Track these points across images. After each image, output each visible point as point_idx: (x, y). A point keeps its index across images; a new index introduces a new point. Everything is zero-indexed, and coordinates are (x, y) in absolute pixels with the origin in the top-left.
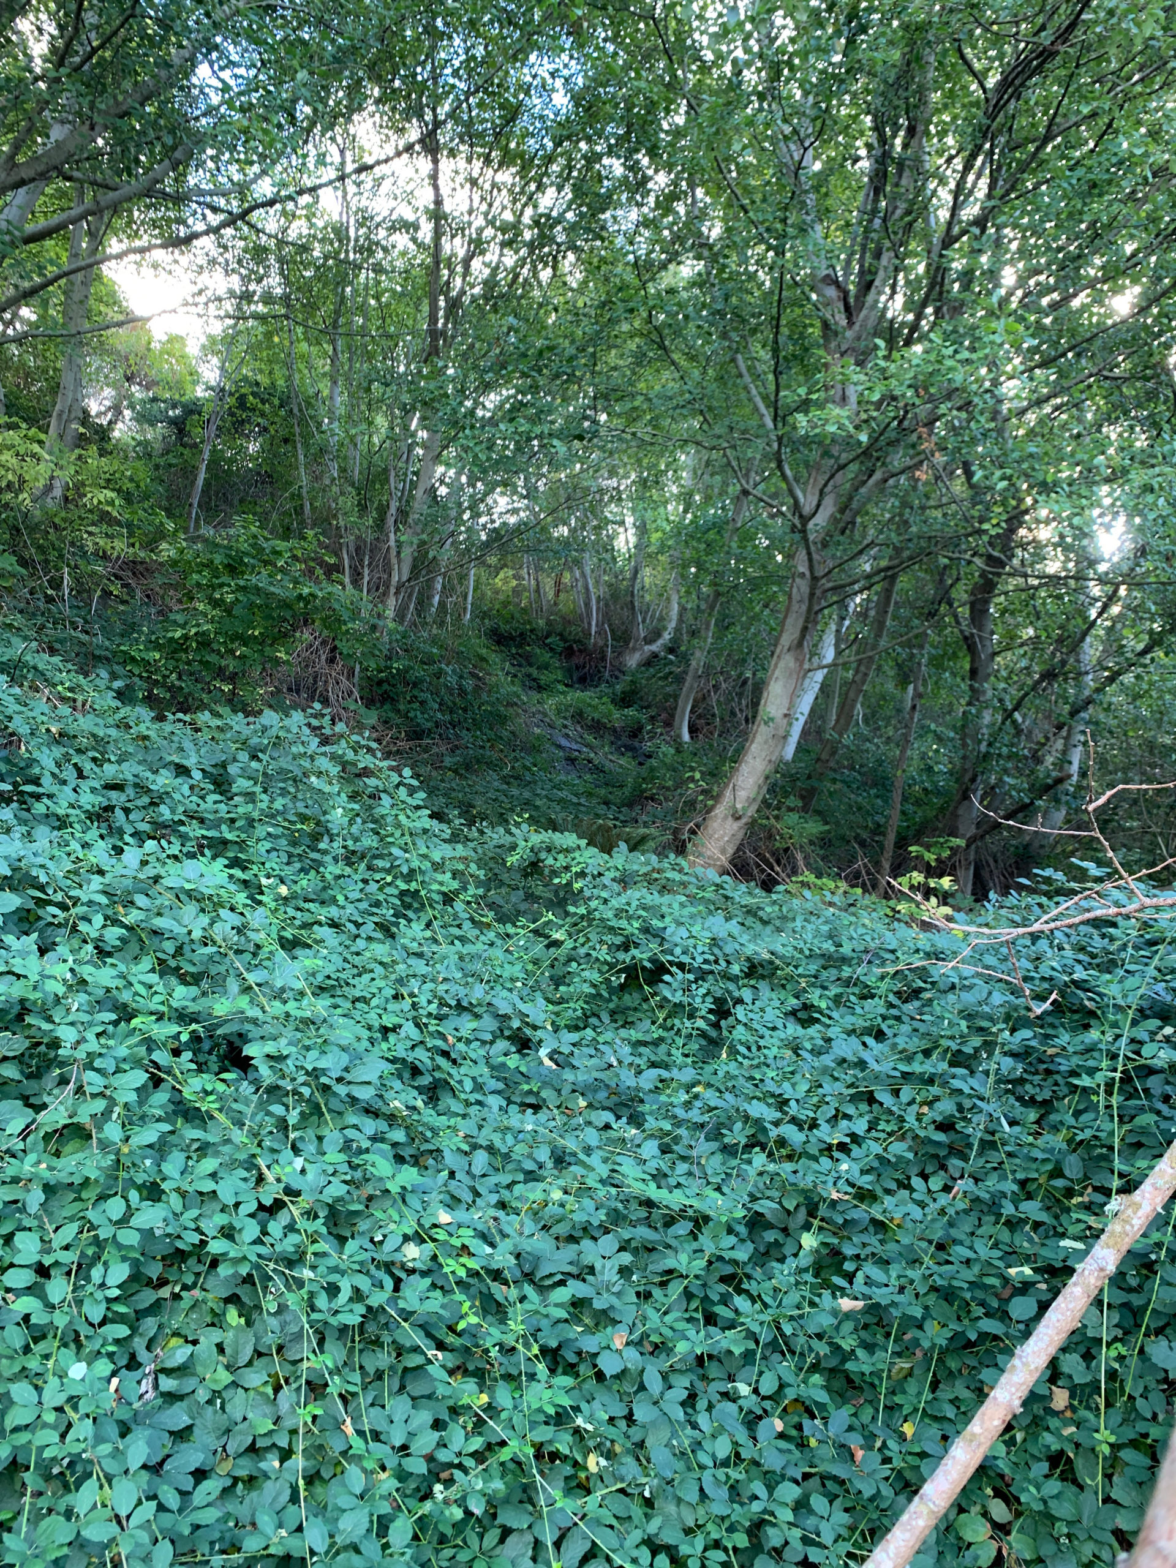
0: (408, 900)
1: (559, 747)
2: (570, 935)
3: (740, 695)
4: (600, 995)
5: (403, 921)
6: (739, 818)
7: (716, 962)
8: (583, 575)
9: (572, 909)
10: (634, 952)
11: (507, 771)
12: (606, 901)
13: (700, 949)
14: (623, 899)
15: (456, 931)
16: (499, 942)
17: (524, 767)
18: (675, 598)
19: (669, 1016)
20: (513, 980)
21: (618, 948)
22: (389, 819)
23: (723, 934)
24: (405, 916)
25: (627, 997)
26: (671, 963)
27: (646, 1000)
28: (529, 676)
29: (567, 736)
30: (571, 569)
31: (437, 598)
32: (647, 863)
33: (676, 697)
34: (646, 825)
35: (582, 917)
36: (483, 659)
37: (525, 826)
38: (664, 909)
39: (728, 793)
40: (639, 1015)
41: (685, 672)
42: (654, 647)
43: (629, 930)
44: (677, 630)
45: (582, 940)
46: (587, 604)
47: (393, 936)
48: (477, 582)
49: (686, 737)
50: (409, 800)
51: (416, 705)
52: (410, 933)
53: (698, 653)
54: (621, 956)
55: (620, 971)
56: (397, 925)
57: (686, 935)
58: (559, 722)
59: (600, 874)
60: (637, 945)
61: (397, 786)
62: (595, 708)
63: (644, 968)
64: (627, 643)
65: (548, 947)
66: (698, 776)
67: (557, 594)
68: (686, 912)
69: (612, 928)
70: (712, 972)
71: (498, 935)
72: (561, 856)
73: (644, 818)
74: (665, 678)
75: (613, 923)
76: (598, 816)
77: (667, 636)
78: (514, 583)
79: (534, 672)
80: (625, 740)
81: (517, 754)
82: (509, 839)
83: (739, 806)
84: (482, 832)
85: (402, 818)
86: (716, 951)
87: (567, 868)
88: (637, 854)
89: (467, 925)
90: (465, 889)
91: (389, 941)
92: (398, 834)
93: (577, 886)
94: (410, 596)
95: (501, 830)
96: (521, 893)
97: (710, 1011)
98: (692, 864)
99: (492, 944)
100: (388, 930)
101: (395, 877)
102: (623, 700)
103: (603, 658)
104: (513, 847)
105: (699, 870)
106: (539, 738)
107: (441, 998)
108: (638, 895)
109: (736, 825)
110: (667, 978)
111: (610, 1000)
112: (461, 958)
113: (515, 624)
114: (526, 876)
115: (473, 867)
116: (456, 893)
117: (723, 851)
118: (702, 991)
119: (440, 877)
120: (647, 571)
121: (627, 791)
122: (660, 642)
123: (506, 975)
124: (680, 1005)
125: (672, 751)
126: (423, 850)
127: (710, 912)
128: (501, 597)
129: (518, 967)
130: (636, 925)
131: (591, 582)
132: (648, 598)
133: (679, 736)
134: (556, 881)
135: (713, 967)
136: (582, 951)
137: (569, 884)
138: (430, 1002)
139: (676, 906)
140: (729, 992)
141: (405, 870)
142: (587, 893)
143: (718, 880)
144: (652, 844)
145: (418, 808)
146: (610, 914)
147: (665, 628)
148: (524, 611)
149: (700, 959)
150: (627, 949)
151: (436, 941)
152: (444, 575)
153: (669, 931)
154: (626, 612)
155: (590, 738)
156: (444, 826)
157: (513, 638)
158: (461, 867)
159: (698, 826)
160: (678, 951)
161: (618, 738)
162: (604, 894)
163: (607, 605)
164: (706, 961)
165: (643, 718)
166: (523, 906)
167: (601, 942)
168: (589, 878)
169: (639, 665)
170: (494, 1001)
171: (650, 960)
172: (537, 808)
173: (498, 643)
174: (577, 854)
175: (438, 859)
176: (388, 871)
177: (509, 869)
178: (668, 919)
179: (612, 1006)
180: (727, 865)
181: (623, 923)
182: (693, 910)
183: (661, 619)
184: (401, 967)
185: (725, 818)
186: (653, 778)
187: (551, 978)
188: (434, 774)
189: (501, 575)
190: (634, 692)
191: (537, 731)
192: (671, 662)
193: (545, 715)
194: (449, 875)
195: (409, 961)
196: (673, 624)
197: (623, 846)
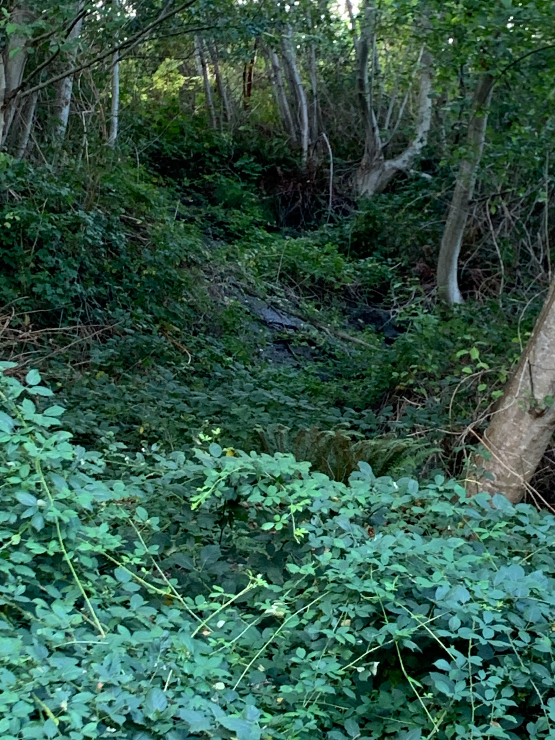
0: (46, 569)
1: (264, 323)
2: (292, 607)
3: (535, 227)
4: (341, 695)
5: (39, 602)
6: (540, 415)
7: (515, 635)
8: (286, 62)
9: (292, 568)
10: (389, 627)
11: (185, 366)
12: (343, 553)
13: (488, 618)
14: (369, 549)
15: (121, 612)
16: (186, 625)
17: (214, 358)
18: (426, 87)
19: (448, 722)
20: (210, 680)
21: (366, 623)
22: (11, 450)
23: (522, 593)
24: (43, 595)
25: (383, 696)
26: (447, 641)
27: (412, 699)
28: (212, 218)
29: (274, 306)
30: (264, 53)
31: (66, 111)
32: (403, 492)
33: (436, 236)
34: (401, 434)
35: (310, 580)
36: (140, 198)
37: (215, 448)
38: (431, 561)
39: (522, 378)
40: (404, 722)
41: (449, 198)
42: (399, 163)
43: (381, 595)
44: (433, 134)
45: (310, 614)
46: (294, 105)
47: (26, 625)
48: (125, 81)
49: (456, 296)
50: (39, 419)
51: (44, 275)
52: (52, 619)
53: (466, 168)
54: (370, 634)
55: (370, 658)
56: (32, 607)
57: (466, 597)
58: (262, 286)
59: (333, 514)
60: (393, 617)
61: (20, 399)
62: (315, 261)
63: (406, 651)
64: (358, 159)
65: (261, 627)
66: (475, 354)
67: (248, 93)
68: (464, 562)
69: (354, 594)
70: (509, 651)
71: (185, 613)
72: (272, 490)
73: (398, 424)
74: (419, 208)
75: (356, 586)
76: (327, 425)
77: (417, 145)
78: (182, 80)
79: (220, 212)
80: (362, 305)
81: (200, 338)
82: (193, 467)
83: (539, 396)
84: (151, 461)
85: (30, 446)
86: (514, 619)
87: (283, 507)
88: (387, 479)
89: (137, 601)
90: (131, 548)
91: (21, 633)
92: (25, 470)
93: (299, 532)
94: (25, 111)
95: (181, 456)
96: (216, 548)
97: (510, 711)
98: (471, 490)
99: (176, 628)
100: (19, 617)
101: (25, 536)
102: (356, 246)
103: (323, 185)
104: (200, 480)
105: (483, 497)
106: (232, 312)
107: (102, 714)
108: (390, 540)
109: (537, 426)
110: (441, 663)
111: (359, 703)
112: (131, 653)
113: (187, 143)
114: (221, 522)
115: (141, 513)
116: (117, 554)
117: (520, 466)
118: (496, 681)
119: (91, 532)
120: (383, 47)
121: (370, 383)
122: (407, 155)
123: (198, 673)
124: (464, 703)
125: (433, 319)
126: (65, 493)
127: (504, 560)
128: (163, 103)
129: (217, 661)
130: (390, 586)
131: (297, 70)
132: (385, 87)
133: (445, 295)
134: (267, 526)
135: (511, 643)
136: (312, 631)
137: (287, 530)
138: (85, 721)
139: (449, 554)
140: (537, 680)
141: (38, 524)
142: (315, 543)
143: (511, 511)
144: (410, 462)
145: (53, 429)
146: (350, 573)
147: (413, 133)
148: (198, 121)
149: (488, 633)
150: (379, 625)
151: (92, 629)
152: (75, 75)
153: (440, 593)
154: (353, 113)
155: (309, 307)
156: (94, 455)
157: (185, 164)
158: (123, 515)
159: (479, 430)
160: (455, 622)
161: (352, 304)
162: (340, 543)
163: (323, 103)
164: (498, 636)
165: (389, 271)
166: (221, 569)
167: (339, 615)
168: (316, 520)
169: (378, 192)
170: (183, 714)
171: (414, 638)
172: (234, 417)
173: (163, 172)
174: (296, 485)
175: (86, 505)
176: (14, 528)
177: (196, 514)
178: (437, 576)
179: (361, 710)
180: (526, 486)
181: (371, 585)
182: (476, 559)
183: (408, 119)
184: (41, 670)
185: (520, 416)
186: (410, 361)
187: (268, 674)
188: (78, 376)
189: (162, 69)
190: (372, 234)
191: (228, 301)
192: (426, 185)
193: (240, 276)
194: (105, 527)
195: (53, 661)
196: (426, 126)
197: (365, 468)
